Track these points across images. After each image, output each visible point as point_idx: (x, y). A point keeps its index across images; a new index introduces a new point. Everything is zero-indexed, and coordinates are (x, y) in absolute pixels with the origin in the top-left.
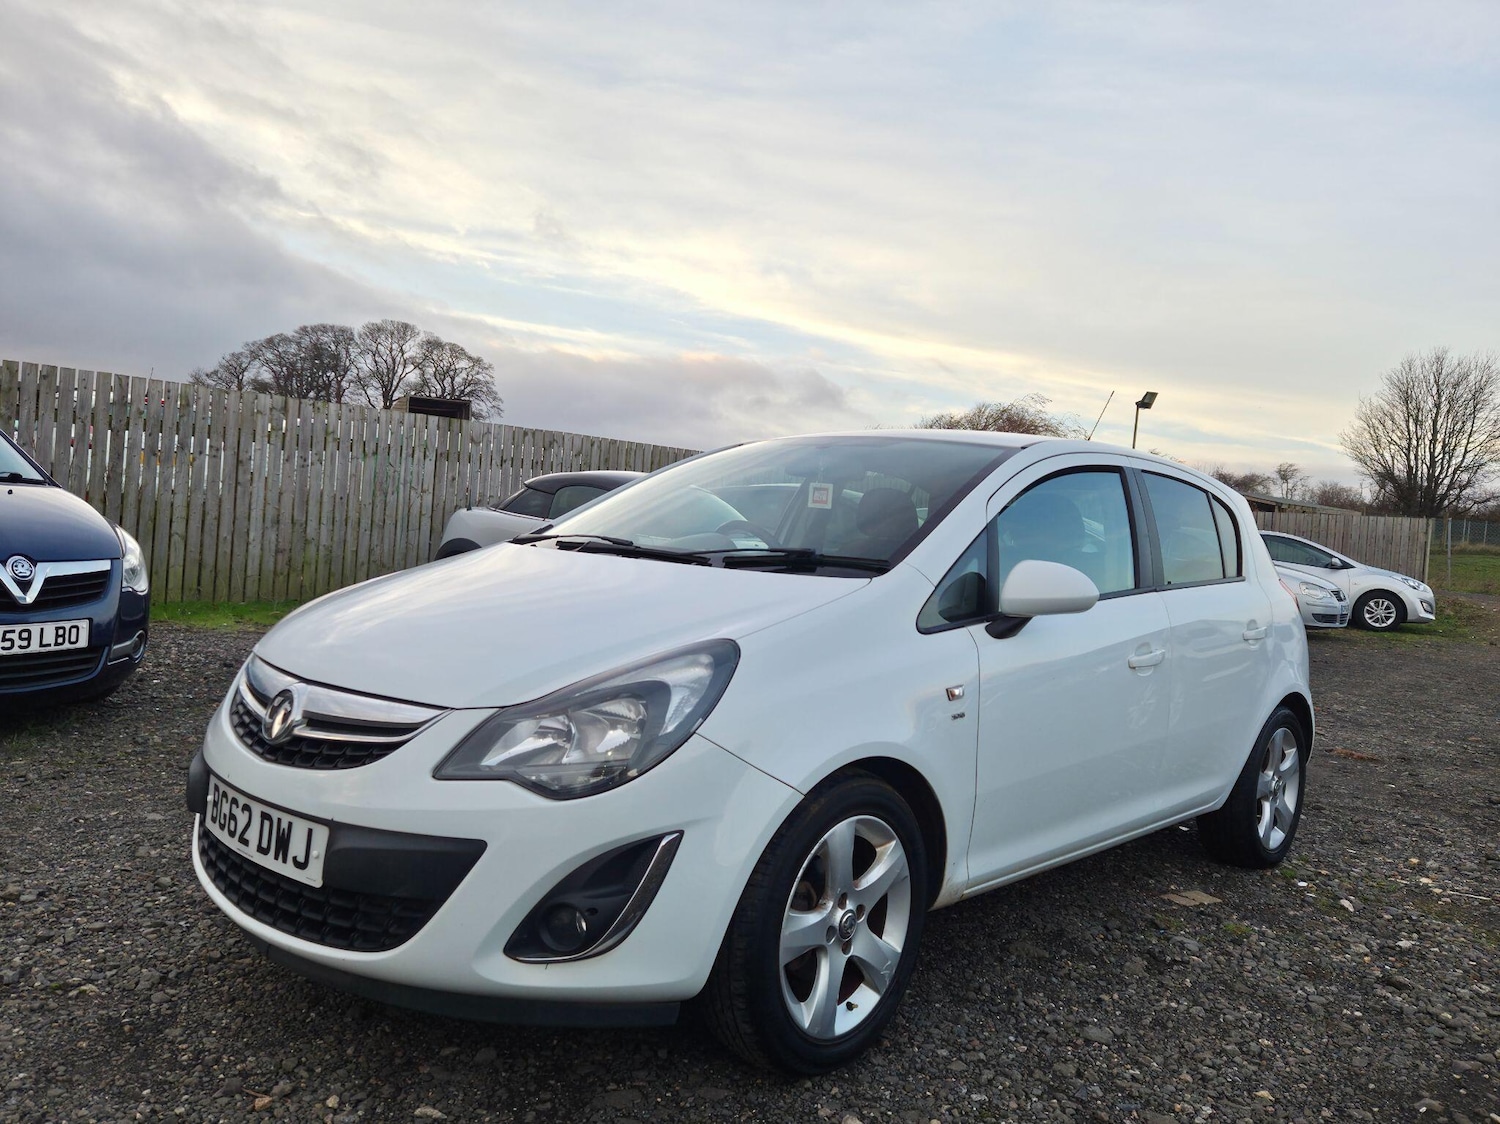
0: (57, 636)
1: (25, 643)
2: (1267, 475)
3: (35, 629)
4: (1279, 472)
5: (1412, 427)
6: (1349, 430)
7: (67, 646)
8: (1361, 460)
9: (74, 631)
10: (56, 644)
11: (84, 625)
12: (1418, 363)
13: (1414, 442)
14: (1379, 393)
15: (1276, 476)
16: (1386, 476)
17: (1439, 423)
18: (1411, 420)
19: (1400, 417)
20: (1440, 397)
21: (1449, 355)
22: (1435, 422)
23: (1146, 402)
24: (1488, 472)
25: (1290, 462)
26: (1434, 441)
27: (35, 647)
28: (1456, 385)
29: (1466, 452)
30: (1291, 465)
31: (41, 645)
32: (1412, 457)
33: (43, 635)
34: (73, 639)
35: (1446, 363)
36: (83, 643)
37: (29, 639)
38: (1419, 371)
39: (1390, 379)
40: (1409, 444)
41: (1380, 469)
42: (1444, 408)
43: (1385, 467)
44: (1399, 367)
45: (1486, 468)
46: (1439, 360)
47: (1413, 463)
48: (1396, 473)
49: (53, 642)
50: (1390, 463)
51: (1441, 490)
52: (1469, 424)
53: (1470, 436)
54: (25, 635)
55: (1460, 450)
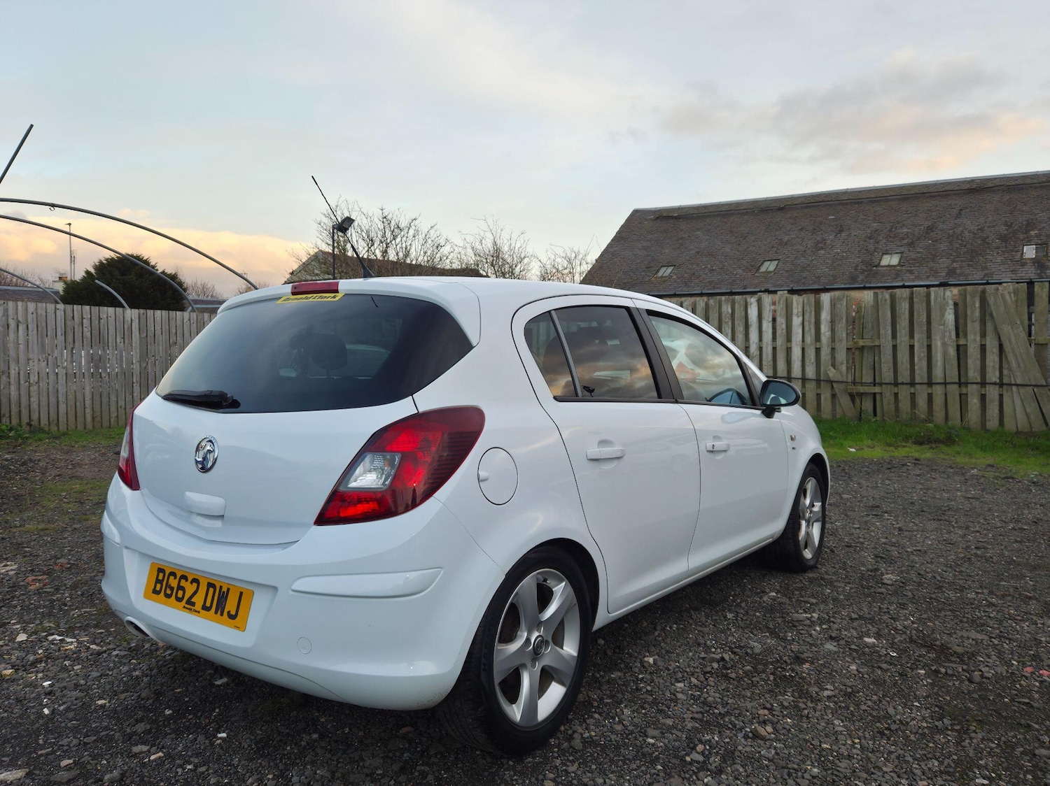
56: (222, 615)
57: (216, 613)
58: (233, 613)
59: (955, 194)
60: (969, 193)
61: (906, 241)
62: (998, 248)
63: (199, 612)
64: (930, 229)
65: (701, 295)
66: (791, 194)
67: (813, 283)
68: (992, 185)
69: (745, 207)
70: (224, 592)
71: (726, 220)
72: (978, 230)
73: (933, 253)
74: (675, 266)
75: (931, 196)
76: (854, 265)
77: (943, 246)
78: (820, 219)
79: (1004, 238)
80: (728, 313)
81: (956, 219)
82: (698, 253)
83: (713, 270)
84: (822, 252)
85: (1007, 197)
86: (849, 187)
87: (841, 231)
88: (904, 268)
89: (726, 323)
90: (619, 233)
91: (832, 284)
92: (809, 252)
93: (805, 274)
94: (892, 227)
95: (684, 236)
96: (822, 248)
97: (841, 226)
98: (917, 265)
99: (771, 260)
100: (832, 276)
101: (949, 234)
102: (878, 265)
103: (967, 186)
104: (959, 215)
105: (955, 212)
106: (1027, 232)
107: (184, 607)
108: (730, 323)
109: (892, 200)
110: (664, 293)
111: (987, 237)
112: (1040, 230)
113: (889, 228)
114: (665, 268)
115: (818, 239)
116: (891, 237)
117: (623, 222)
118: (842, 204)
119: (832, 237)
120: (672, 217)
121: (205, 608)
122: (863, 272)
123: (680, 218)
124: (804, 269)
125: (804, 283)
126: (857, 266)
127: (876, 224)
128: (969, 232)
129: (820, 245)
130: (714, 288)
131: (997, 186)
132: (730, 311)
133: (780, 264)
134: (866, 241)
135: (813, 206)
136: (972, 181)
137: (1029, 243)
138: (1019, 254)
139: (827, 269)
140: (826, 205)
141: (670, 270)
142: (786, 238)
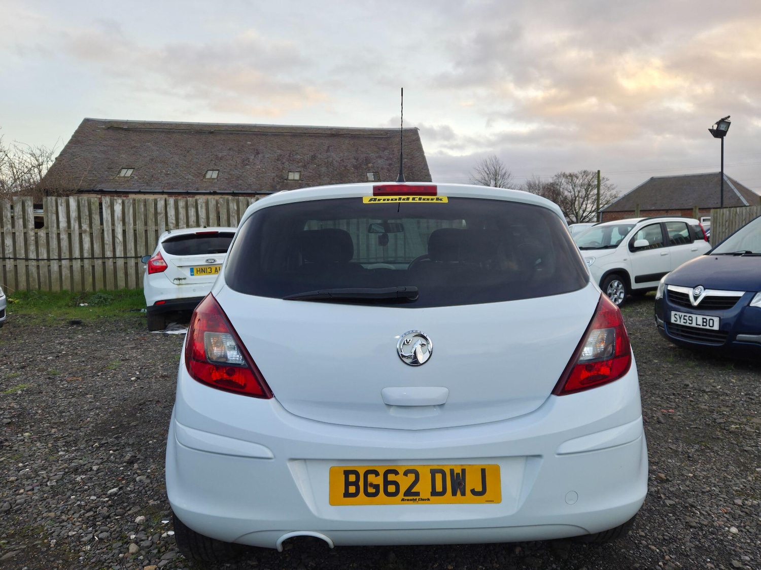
0: (703, 322)
1: (690, 322)
3: (694, 316)
7: (708, 327)
9: (711, 321)
10: (703, 325)
11: (716, 320)
27: (694, 325)
31: (697, 325)
33: (697, 320)
34: (711, 325)
36: (716, 327)
37: (692, 320)
49: (701, 324)
54: (690, 318)
56: (463, 494)
57: (454, 494)
58: (479, 488)
59: (323, 136)
60: (331, 137)
61: (300, 164)
62: (354, 173)
63: (428, 500)
64: (314, 157)
65: (163, 193)
66: (217, 122)
67: (247, 189)
68: (343, 133)
69: (183, 128)
70: (458, 474)
71: (169, 136)
72: (341, 161)
73: (319, 173)
74: (134, 168)
75: (309, 136)
76: (272, 178)
77: (323, 169)
78: (242, 143)
79: (356, 167)
80: (234, 209)
81: (327, 152)
82: (152, 160)
83: (168, 174)
84: (248, 167)
85: (352, 142)
86: (257, 123)
87: (258, 153)
88: (303, 182)
89: (234, 216)
90: (73, 136)
91: (260, 190)
92: (239, 166)
93: (240, 182)
94: (290, 153)
95: (136, 145)
96: (247, 164)
97: (257, 150)
98: (311, 180)
99: (213, 170)
100: (259, 184)
101: (325, 161)
102: (287, 179)
103: (329, 132)
104: (328, 151)
105: (326, 148)
106: (367, 165)
107: (403, 500)
108: (236, 217)
109: (286, 136)
110: (130, 191)
111: (347, 166)
112: (373, 164)
113: (288, 155)
114: (126, 170)
115: (243, 157)
116: (291, 161)
117: (76, 128)
118: (255, 134)
119: (253, 157)
120: (122, 129)
121: (434, 493)
122: (278, 183)
123: (129, 130)
124: (238, 178)
125: (241, 189)
126: (273, 179)
127: (279, 151)
128: (336, 161)
129: (246, 162)
130: (173, 188)
131: (346, 134)
132: (236, 208)
133: (221, 173)
134: (275, 162)
135: (235, 133)
136: (331, 129)
137: (369, 171)
138: (366, 177)
139: (254, 180)
140: (244, 134)
141: (130, 172)
142: (220, 155)
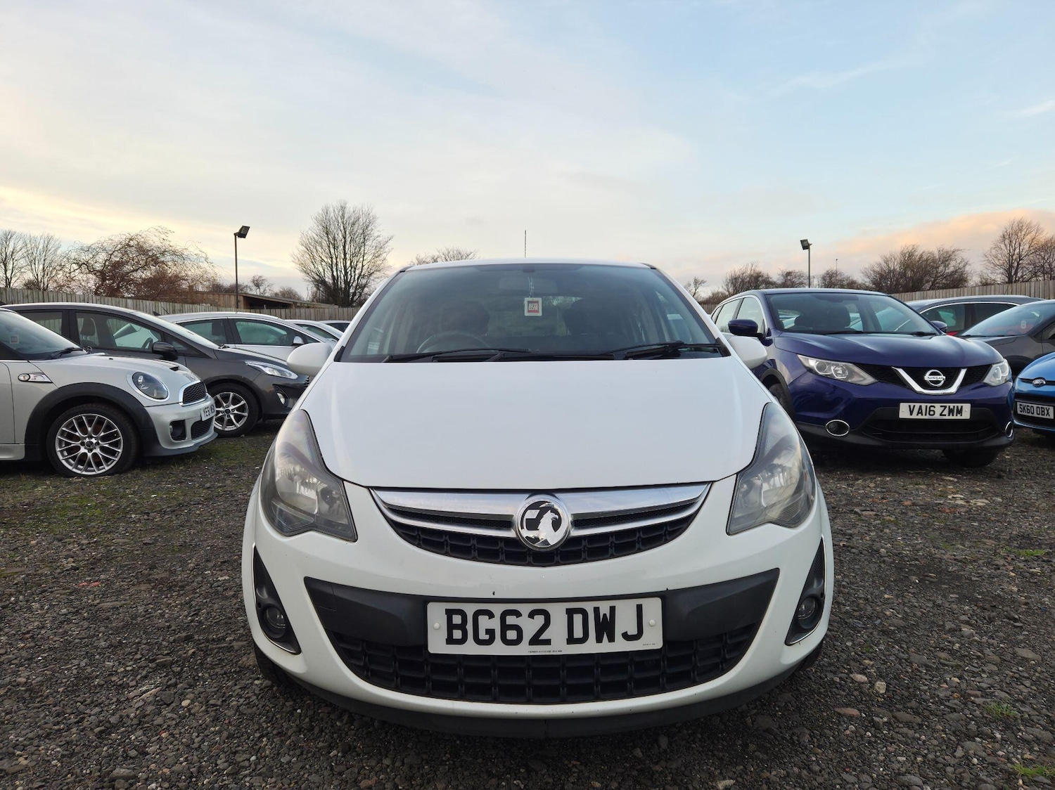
2: (246, 284)
4: (253, 281)
5: (332, 250)
6: (296, 252)
8: (305, 272)
12: (331, 209)
13: (334, 260)
14: (311, 228)
15: (251, 284)
16: (320, 282)
17: (347, 248)
18: (331, 246)
19: (325, 244)
20: (345, 232)
21: (348, 206)
22: (344, 247)
23: (242, 233)
24: (375, 278)
25: (260, 275)
26: (345, 259)
28: (353, 224)
29: (363, 266)
30: (260, 277)
32: (334, 270)
35: (347, 210)
38: (332, 215)
39: (316, 219)
40: (332, 261)
41: (317, 278)
42: (348, 240)
43: (320, 277)
44: (321, 212)
45: (375, 276)
46: (343, 208)
47: (335, 274)
48: (327, 280)
50: (323, 273)
51: (352, 291)
52: (363, 249)
53: (364, 256)
55: (360, 265)
